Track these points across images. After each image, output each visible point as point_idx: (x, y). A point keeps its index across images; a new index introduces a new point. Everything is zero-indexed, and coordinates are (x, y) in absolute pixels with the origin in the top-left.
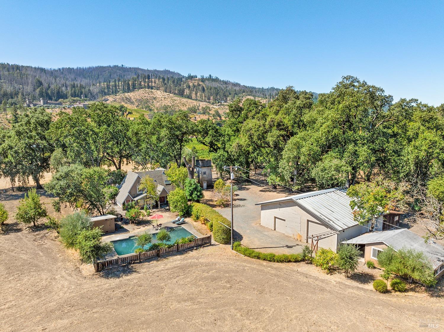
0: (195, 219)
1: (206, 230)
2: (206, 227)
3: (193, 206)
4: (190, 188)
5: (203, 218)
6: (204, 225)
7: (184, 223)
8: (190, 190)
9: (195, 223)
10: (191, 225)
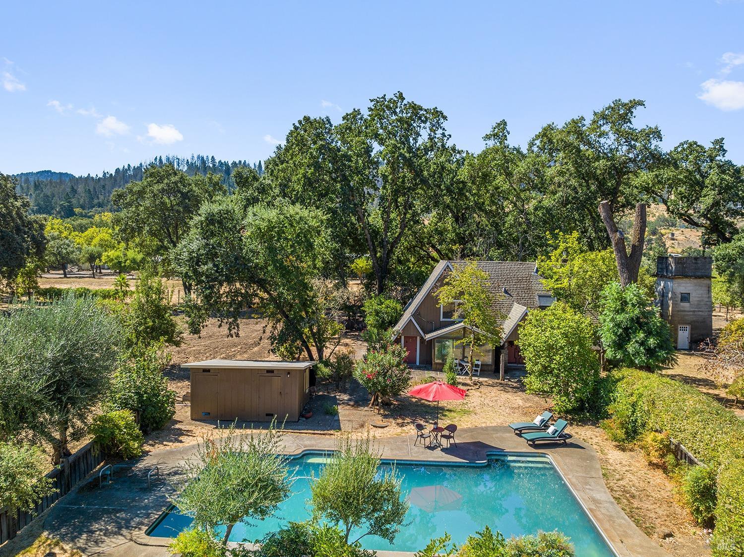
0: (621, 433)
1: (670, 504)
2: (670, 485)
3: (619, 380)
4: (620, 318)
5: (660, 436)
6: (659, 473)
7: (561, 442)
8: (618, 325)
9: (615, 456)
10: (592, 458)
